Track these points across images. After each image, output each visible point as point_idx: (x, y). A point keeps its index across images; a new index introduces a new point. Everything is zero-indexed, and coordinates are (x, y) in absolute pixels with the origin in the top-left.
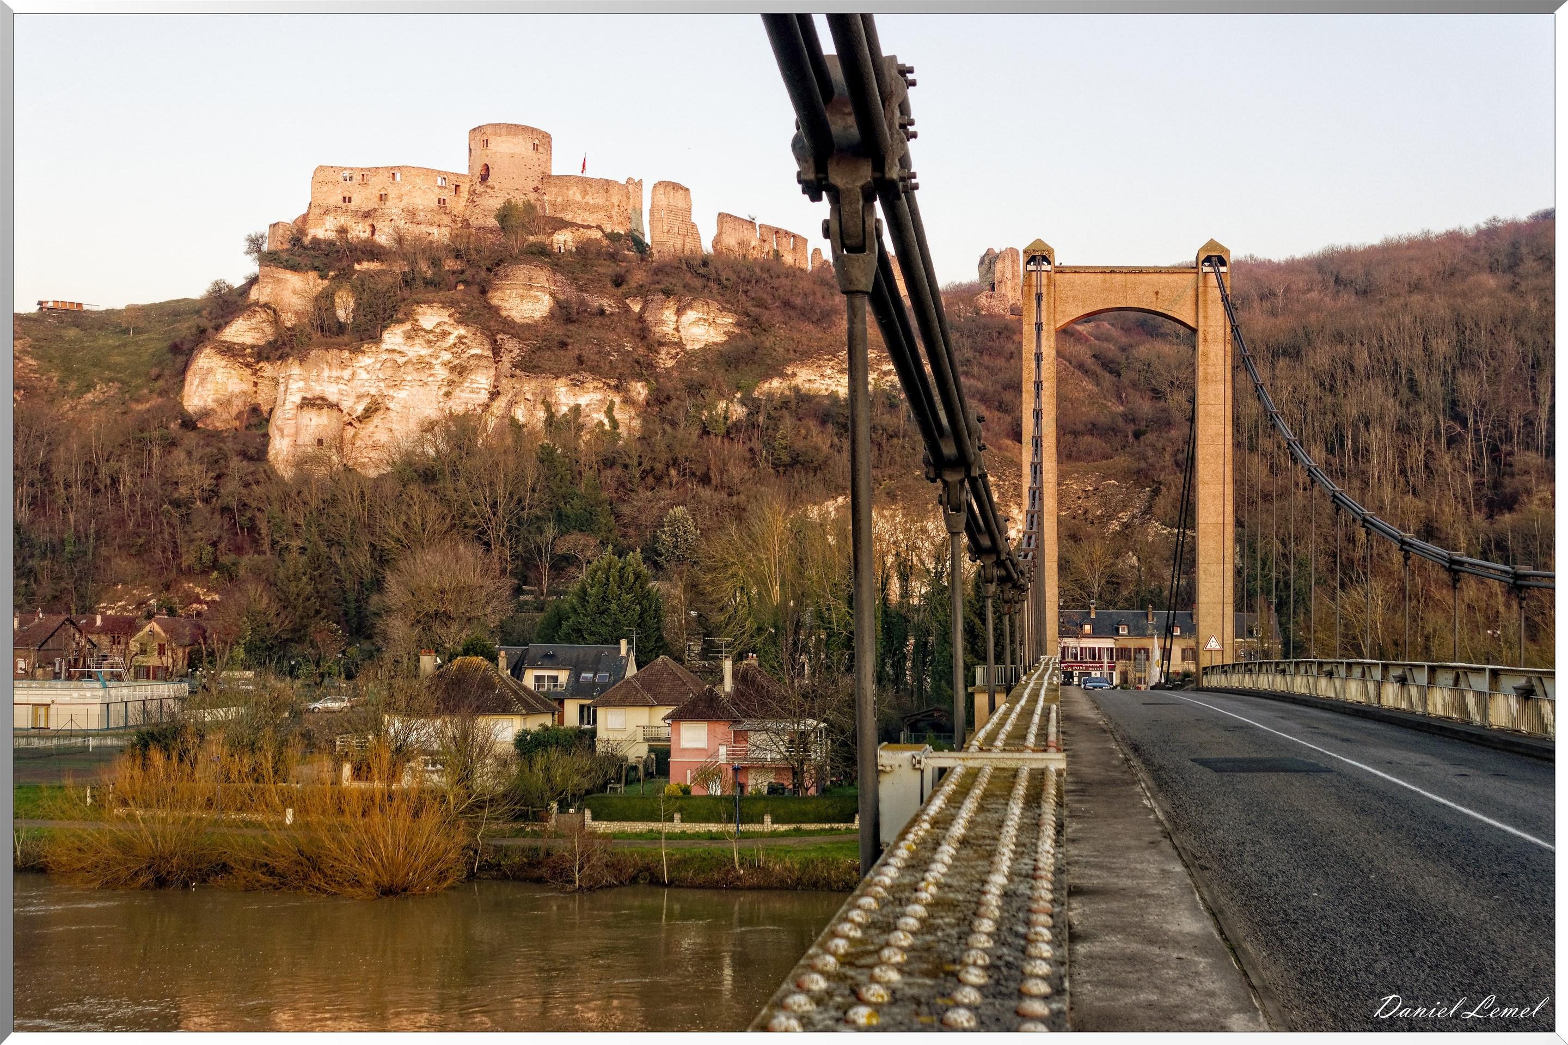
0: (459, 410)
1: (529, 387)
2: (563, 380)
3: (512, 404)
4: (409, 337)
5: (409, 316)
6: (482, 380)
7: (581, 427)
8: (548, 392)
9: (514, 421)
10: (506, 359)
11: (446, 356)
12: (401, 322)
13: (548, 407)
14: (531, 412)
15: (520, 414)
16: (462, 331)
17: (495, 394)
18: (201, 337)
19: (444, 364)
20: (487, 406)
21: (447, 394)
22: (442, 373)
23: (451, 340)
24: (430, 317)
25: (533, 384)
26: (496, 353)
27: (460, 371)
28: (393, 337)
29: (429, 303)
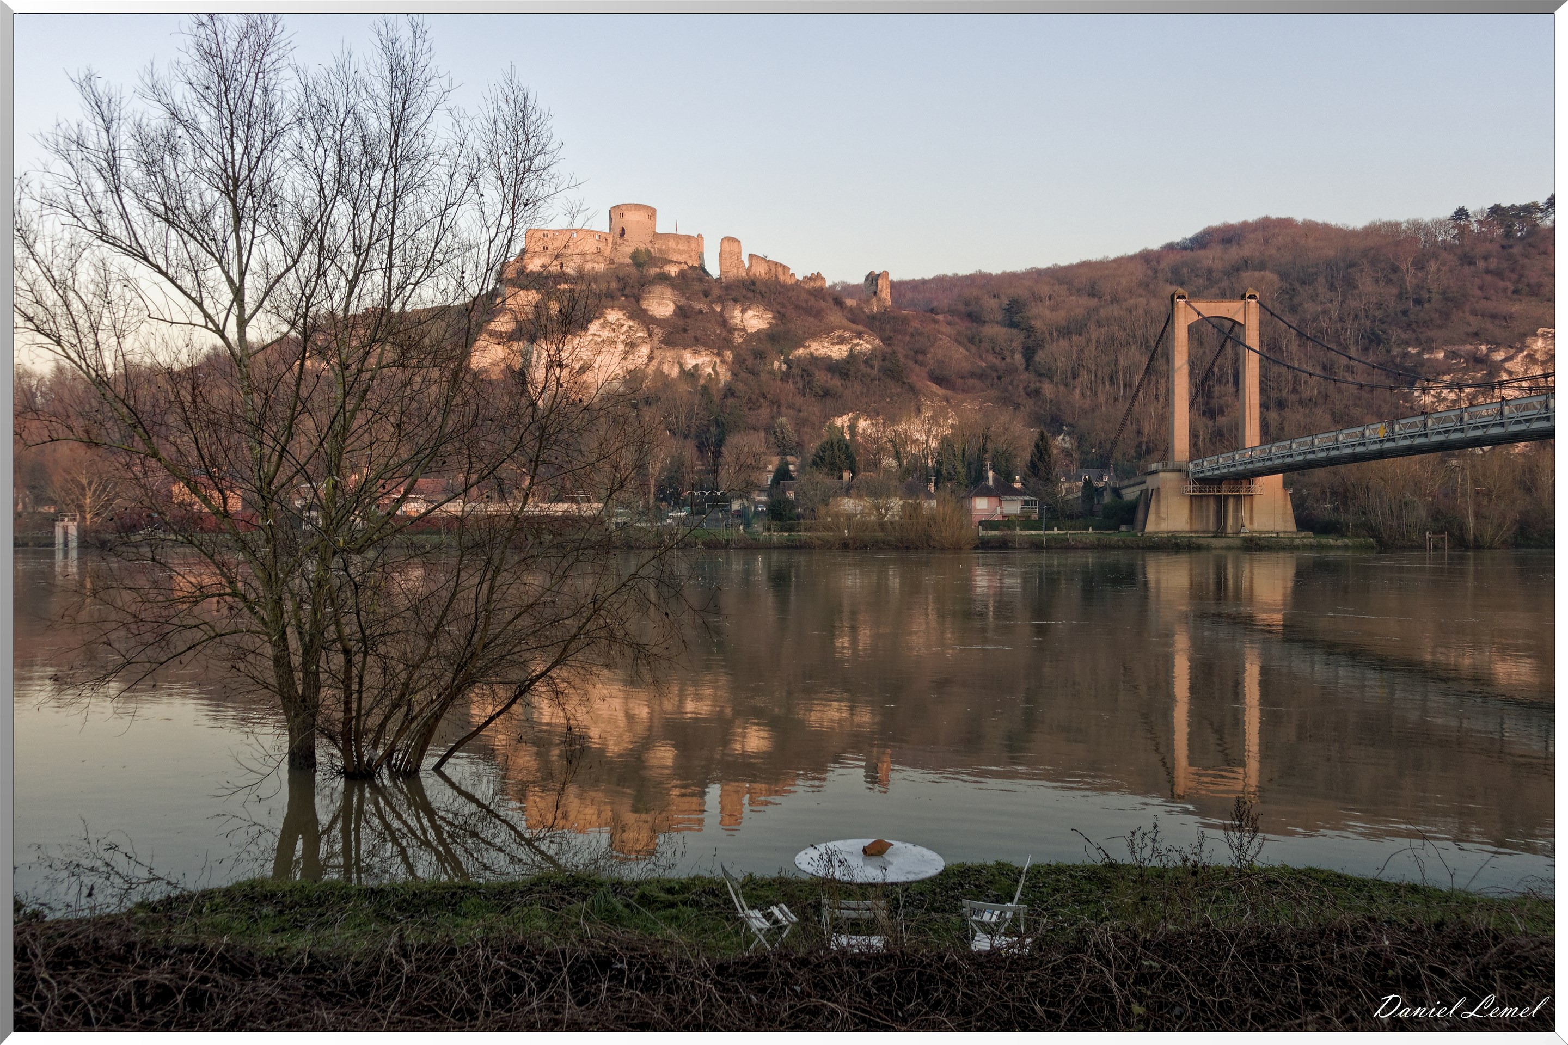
0: (631, 367)
1: (670, 354)
2: (688, 350)
3: (660, 363)
4: (603, 326)
5: (602, 315)
6: (644, 350)
7: (700, 376)
8: (681, 357)
9: (662, 373)
10: (655, 339)
11: (623, 337)
12: (598, 318)
13: (681, 365)
14: (671, 368)
15: (665, 368)
16: (631, 323)
17: (651, 358)
18: (480, 328)
19: (623, 342)
20: (647, 365)
21: (624, 358)
22: (621, 347)
23: (625, 328)
24: (613, 316)
25: (672, 353)
26: (650, 335)
27: (631, 346)
28: (594, 327)
29: (613, 308)
